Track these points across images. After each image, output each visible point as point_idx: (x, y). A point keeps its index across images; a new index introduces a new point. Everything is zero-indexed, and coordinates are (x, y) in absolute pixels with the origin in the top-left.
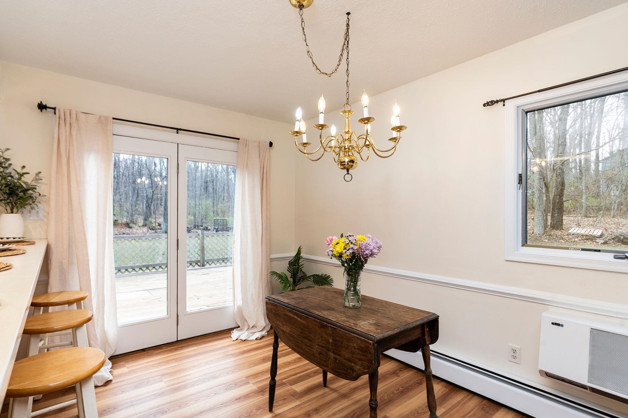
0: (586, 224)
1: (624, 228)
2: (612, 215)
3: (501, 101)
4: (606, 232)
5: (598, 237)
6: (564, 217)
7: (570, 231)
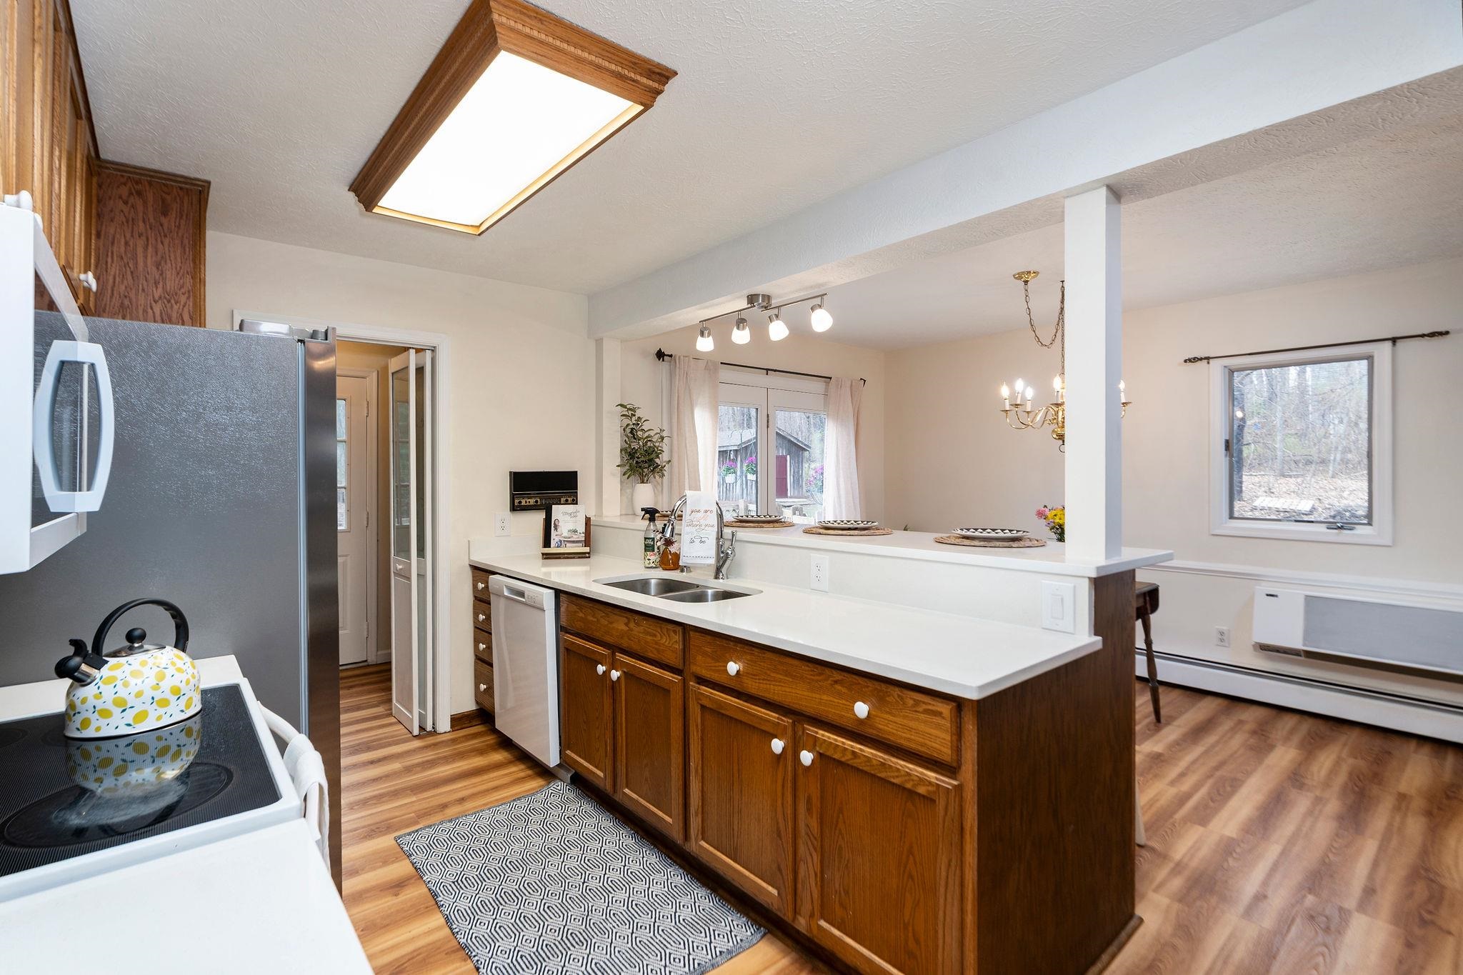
0: (1284, 490)
1: (1351, 498)
2: (1331, 472)
3: (1206, 358)
4: (1320, 505)
5: (1306, 515)
6: (1245, 478)
7: (1256, 504)
